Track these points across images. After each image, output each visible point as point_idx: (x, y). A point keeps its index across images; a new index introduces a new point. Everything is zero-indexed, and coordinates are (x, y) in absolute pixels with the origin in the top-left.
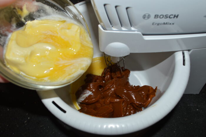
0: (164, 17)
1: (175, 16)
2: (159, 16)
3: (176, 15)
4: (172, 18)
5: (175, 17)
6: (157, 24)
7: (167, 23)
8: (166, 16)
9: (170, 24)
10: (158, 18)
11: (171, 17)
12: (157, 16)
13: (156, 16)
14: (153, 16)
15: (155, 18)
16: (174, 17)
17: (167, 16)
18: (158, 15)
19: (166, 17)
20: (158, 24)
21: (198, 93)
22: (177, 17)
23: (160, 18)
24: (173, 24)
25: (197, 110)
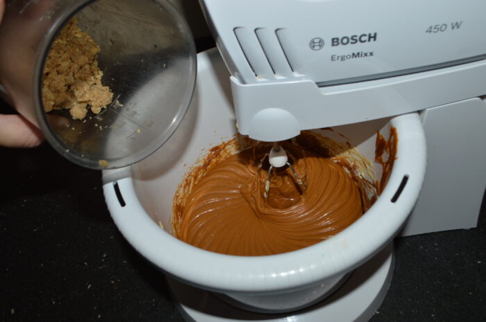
0: (351, 41)
1: (370, 37)
2: (340, 41)
3: (372, 35)
4: (365, 41)
5: (372, 39)
6: (340, 58)
7: (358, 54)
8: (352, 39)
9: (366, 55)
10: (338, 44)
11: (363, 39)
12: (335, 40)
13: (335, 42)
14: (328, 42)
15: (333, 45)
16: (369, 40)
17: (354, 38)
18: (338, 39)
19: (354, 40)
20: (343, 59)
22: (375, 37)
23: (343, 44)
24: (371, 54)
25: (479, 262)
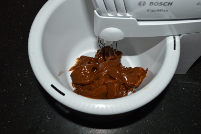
0: (159, 4)
1: (169, 4)
2: (154, 4)
3: (171, 3)
4: (166, 5)
5: (170, 5)
6: (151, 11)
7: (161, 10)
8: (160, 3)
9: (164, 11)
10: (152, 5)
11: (165, 4)
12: (152, 3)
13: (151, 4)
14: (148, 3)
15: (150, 5)
16: (168, 5)
17: (162, 3)
18: (153, 3)
19: (161, 4)
20: (153, 11)
21: (185, 74)
22: (171, 4)
23: (155, 5)
24: (167, 11)
25: (184, 89)
